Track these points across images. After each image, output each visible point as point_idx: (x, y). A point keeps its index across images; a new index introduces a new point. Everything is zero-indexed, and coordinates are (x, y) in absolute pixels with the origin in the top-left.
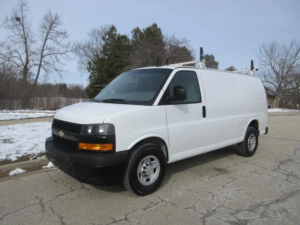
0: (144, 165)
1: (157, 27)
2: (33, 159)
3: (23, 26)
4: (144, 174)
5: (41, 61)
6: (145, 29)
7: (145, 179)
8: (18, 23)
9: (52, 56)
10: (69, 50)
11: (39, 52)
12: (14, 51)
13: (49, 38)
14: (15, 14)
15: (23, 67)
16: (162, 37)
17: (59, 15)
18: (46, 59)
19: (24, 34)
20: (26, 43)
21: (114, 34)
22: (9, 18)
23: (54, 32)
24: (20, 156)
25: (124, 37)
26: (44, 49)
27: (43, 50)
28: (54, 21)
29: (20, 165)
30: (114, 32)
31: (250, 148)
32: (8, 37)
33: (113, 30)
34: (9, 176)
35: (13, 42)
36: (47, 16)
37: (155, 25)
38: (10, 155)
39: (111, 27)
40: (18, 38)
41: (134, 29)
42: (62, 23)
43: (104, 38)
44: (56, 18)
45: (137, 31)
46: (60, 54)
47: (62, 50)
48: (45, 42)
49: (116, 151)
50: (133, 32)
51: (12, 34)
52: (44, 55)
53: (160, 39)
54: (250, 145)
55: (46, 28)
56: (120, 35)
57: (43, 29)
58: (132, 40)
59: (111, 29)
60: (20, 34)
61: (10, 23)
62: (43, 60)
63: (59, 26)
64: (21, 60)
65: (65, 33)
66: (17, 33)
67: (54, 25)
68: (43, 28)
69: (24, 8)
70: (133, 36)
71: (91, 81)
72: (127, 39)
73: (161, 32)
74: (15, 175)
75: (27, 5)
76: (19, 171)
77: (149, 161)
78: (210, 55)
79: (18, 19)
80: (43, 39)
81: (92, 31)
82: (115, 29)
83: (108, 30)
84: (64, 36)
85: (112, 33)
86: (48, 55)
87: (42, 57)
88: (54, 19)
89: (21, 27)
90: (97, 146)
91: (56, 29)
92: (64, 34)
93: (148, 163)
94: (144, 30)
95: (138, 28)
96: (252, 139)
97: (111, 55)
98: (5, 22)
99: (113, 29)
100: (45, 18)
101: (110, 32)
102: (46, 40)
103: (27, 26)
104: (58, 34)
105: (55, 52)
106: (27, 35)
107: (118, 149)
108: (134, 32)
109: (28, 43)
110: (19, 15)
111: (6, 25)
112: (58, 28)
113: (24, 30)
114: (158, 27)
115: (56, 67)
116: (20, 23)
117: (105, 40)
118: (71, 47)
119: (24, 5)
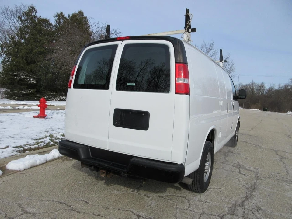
1: (83, 15)
6: (71, 15)
16: (89, 27)
21: (34, 16)
25: (46, 21)
30: (34, 14)
33: (33, 11)
37: (81, 13)
39: (30, 7)
41: (58, 14)
43: (20, 18)
45: (60, 16)
53: (87, 28)
56: (41, 18)
58: (55, 26)
59: (29, 9)
70: (57, 21)
71: (3, 67)
72: (49, 23)
73: (87, 21)
81: (3, 9)
82: (35, 10)
83: (27, 10)
85: (31, 13)
94: (69, 16)
95: (62, 13)
97: (31, 39)
99: (32, 9)
101: (28, 12)
108: (57, 17)
114: (85, 15)
117: (22, 21)
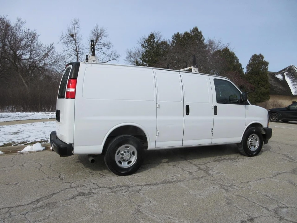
2: (14, 145)
8: (72, 39)
10: (111, 59)
13: (96, 50)
16: (203, 40)
17: (104, 29)
19: (76, 48)
20: (77, 55)
22: (65, 35)
23: (100, 44)
24: (7, 143)
25: (164, 43)
28: (101, 34)
30: (153, 40)
32: (63, 51)
35: (69, 55)
36: (94, 31)
37: (196, 29)
39: (150, 35)
40: (72, 52)
41: (175, 35)
42: (107, 35)
43: (143, 45)
44: (102, 31)
45: (177, 36)
46: (104, 63)
47: (106, 59)
50: (173, 37)
51: (66, 49)
58: (172, 46)
59: (149, 37)
60: (73, 48)
61: (65, 39)
63: (104, 38)
65: (110, 44)
66: (70, 48)
67: (99, 38)
69: (76, 26)
70: (174, 42)
72: (167, 44)
73: (202, 35)
75: (79, 23)
78: (258, 54)
79: (72, 36)
82: (153, 36)
83: (147, 37)
85: (151, 40)
88: (99, 32)
89: (74, 42)
91: (101, 41)
92: (108, 45)
95: (178, 33)
98: (61, 39)
99: (152, 36)
100: (93, 33)
101: (148, 40)
103: (78, 41)
104: (104, 45)
106: (79, 48)
109: (79, 55)
110: (73, 32)
111: (62, 41)
112: (103, 40)
113: (76, 45)
114: (199, 30)
116: (74, 39)
117: (144, 48)
118: (113, 56)
119: (76, 23)
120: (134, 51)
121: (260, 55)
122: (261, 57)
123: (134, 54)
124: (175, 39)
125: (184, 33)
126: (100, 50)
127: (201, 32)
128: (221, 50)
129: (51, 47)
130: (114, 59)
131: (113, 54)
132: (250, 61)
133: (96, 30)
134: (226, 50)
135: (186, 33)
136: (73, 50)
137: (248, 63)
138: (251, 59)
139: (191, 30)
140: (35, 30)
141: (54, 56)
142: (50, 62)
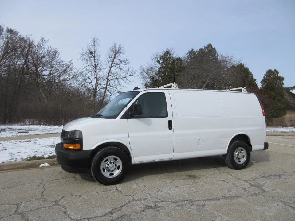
0: (109, 163)
1: (212, 47)
3: (94, 58)
4: (108, 169)
5: (107, 85)
7: (109, 173)
8: (91, 56)
9: (116, 80)
10: (129, 74)
11: (105, 78)
12: (88, 78)
13: (114, 66)
14: (90, 49)
15: (93, 91)
16: (217, 56)
17: (122, 46)
18: (111, 83)
19: (95, 64)
20: (96, 71)
21: (169, 57)
22: (85, 52)
23: (117, 60)
24: (51, 155)
25: (179, 59)
26: (110, 75)
27: (108, 76)
28: (118, 51)
29: (48, 161)
31: (239, 161)
32: (83, 67)
34: (39, 167)
35: (87, 71)
36: (113, 48)
37: (210, 46)
38: (46, 154)
40: (92, 68)
41: (189, 51)
42: (124, 52)
43: (159, 62)
44: (120, 49)
45: (192, 52)
46: (121, 78)
47: (124, 75)
48: (110, 69)
49: (83, 150)
50: (188, 54)
51: (86, 65)
52: (110, 79)
53: (216, 58)
54: (239, 159)
55: (111, 57)
56: (174, 58)
57: (109, 59)
58: (187, 62)
59: (165, 53)
60: (92, 65)
61: (85, 56)
62: (108, 83)
63: (121, 55)
64: (92, 85)
65: (127, 60)
67: (117, 55)
68: (110, 57)
69: (96, 44)
70: (188, 58)
72: (182, 61)
73: (216, 52)
74: (43, 167)
75: (98, 41)
76: (46, 164)
77: (113, 160)
78: (273, 70)
79: (91, 53)
80: (109, 67)
81: (155, 56)
82: (169, 53)
83: (162, 54)
84: (126, 63)
85: (167, 57)
86: (112, 79)
87: (107, 82)
88: (117, 50)
89: (93, 59)
90: (71, 146)
91: (118, 58)
92: (125, 61)
93: (112, 162)
94: (197, 51)
95: (193, 50)
96: (240, 152)
98: (81, 56)
99: (167, 53)
100: (111, 50)
101: (164, 56)
102: (111, 67)
103: (97, 58)
104: (121, 61)
105: (118, 77)
106: (97, 65)
107: (84, 148)
109: (98, 71)
110: (92, 50)
111: (82, 58)
112: (121, 57)
113: (95, 61)
114: (213, 47)
115: (118, 90)
116: (93, 56)
117: (160, 64)
118: (130, 72)
119: (95, 41)
120: (147, 67)
121: (275, 70)
122: (277, 72)
123: (148, 70)
124: (190, 55)
125: (199, 50)
126: (118, 66)
127: (215, 49)
128: (236, 66)
129: (70, 64)
130: (131, 75)
131: (130, 70)
132: (264, 76)
133: (114, 47)
134: (241, 66)
135: (201, 50)
136: (92, 67)
137: (263, 79)
138: (266, 75)
139: (205, 46)
140: (57, 48)
141: (72, 72)
142: (69, 78)
